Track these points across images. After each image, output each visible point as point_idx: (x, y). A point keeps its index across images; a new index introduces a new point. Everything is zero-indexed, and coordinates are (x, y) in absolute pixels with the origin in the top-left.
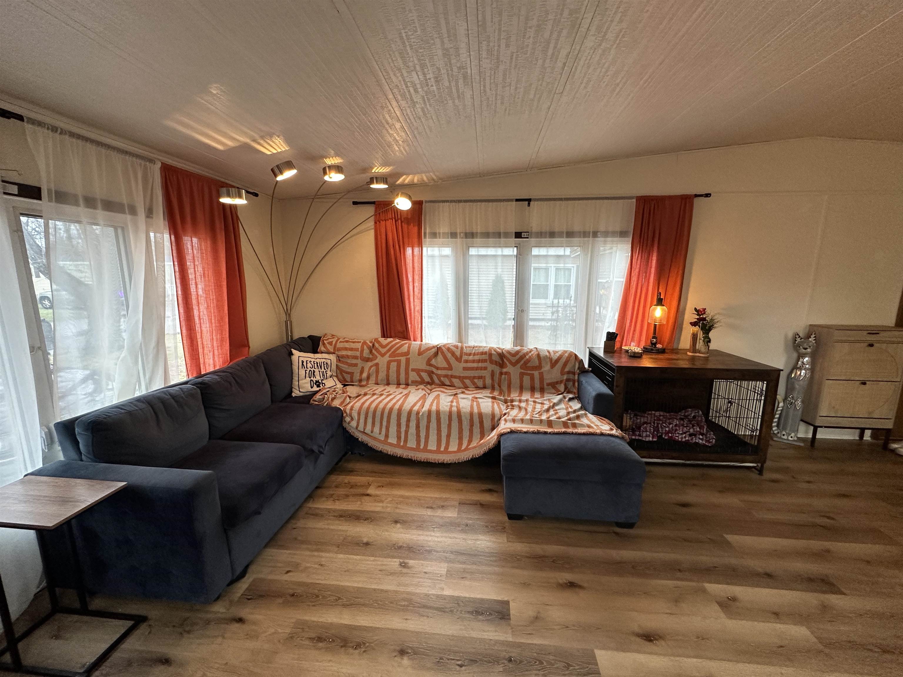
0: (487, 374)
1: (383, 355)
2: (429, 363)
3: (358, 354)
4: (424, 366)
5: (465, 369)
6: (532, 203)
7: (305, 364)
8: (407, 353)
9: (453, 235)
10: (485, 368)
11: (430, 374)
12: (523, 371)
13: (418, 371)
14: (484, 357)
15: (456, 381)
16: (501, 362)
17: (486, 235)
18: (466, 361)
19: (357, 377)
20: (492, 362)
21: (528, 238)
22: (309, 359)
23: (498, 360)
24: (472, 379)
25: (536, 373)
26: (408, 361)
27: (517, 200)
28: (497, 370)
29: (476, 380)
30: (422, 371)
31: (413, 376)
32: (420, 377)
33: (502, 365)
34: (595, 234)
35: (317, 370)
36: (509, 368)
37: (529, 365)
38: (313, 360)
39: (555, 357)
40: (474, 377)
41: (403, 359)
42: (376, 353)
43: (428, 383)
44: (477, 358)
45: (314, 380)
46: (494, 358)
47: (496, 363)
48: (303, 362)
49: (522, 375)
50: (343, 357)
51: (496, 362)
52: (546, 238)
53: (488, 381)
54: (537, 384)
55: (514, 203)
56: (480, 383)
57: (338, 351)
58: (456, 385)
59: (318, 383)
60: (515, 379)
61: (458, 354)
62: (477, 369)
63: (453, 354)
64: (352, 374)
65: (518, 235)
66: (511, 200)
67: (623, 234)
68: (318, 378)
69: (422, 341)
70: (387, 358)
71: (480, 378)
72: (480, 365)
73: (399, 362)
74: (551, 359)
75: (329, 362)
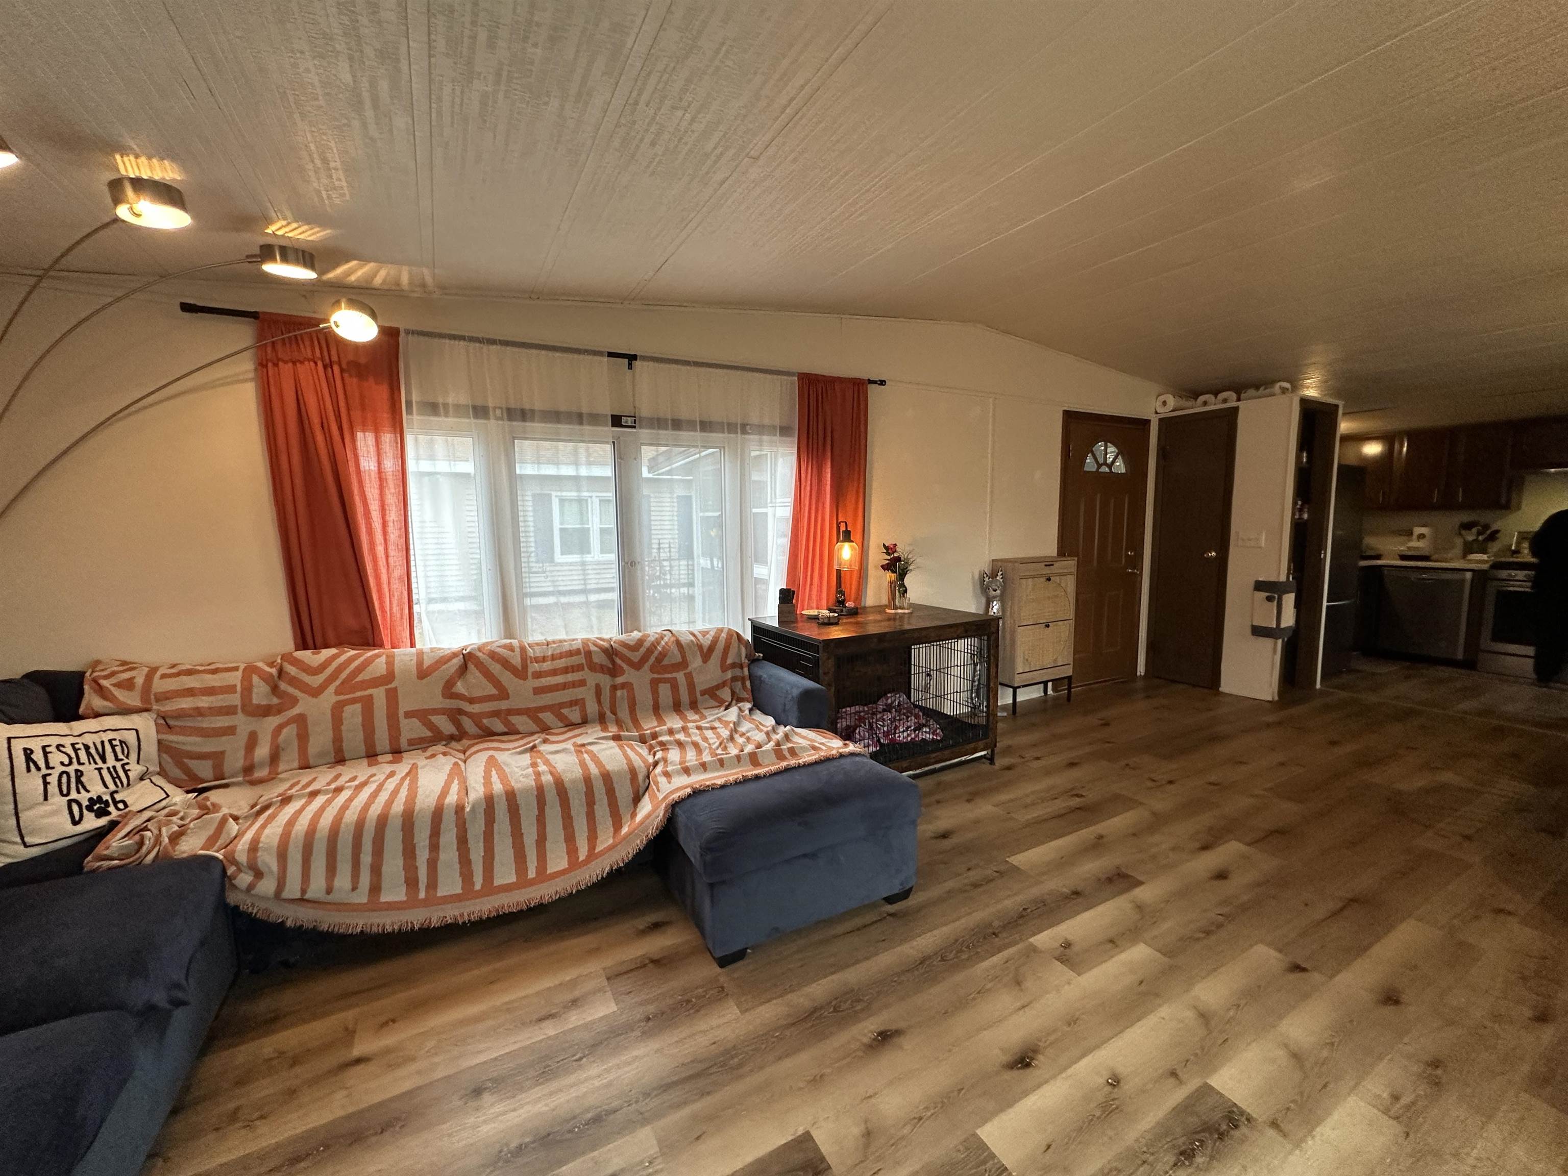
0: (586, 694)
1: (316, 692)
2: (448, 690)
3: (235, 699)
4: (439, 702)
5: (538, 691)
6: (637, 364)
7: (38, 756)
8: (390, 676)
9: (480, 412)
10: (582, 683)
11: (455, 715)
12: (656, 676)
13: (422, 715)
14: (575, 660)
15: (519, 721)
16: (611, 666)
17: (554, 416)
18: (538, 675)
19: (235, 760)
20: (593, 667)
21: (634, 427)
22: (55, 741)
23: (604, 663)
24: (555, 709)
25: (680, 676)
26: (392, 697)
27: (611, 355)
28: (605, 681)
29: (565, 711)
30: (435, 711)
31: (411, 729)
32: (431, 726)
33: (614, 671)
34: (744, 428)
35: (89, 770)
36: (628, 675)
37: (666, 662)
38: (67, 742)
39: (706, 642)
40: (562, 705)
41: (379, 694)
42: (291, 690)
43: (452, 738)
44: (561, 663)
45: (84, 798)
46: (596, 659)
47: (602, 669)
48: (28, 753)
49: (655, 683)
50: (181, 714)
51: (602, 666)
52: (667, 429)
53: (592, 708)
54: (685, 697)
55: (606, 359)
56: (574, 715)
57: (158, 700)
58: (521, 729)
59: (98, 807)
60: (644, 695)
61: (516, 661)
62: (564, 686)
63: (505, 663)
64: (217, 758)
65: (617, 421)
66: (599, 353)
67: (784, 431)
68: (96, 789)
69: (413, 645)
70: (329, 697)
71: (572, 703)
72: (570, 677)
73: (368, 704)
74: (700, 647)
75: (131, 738)
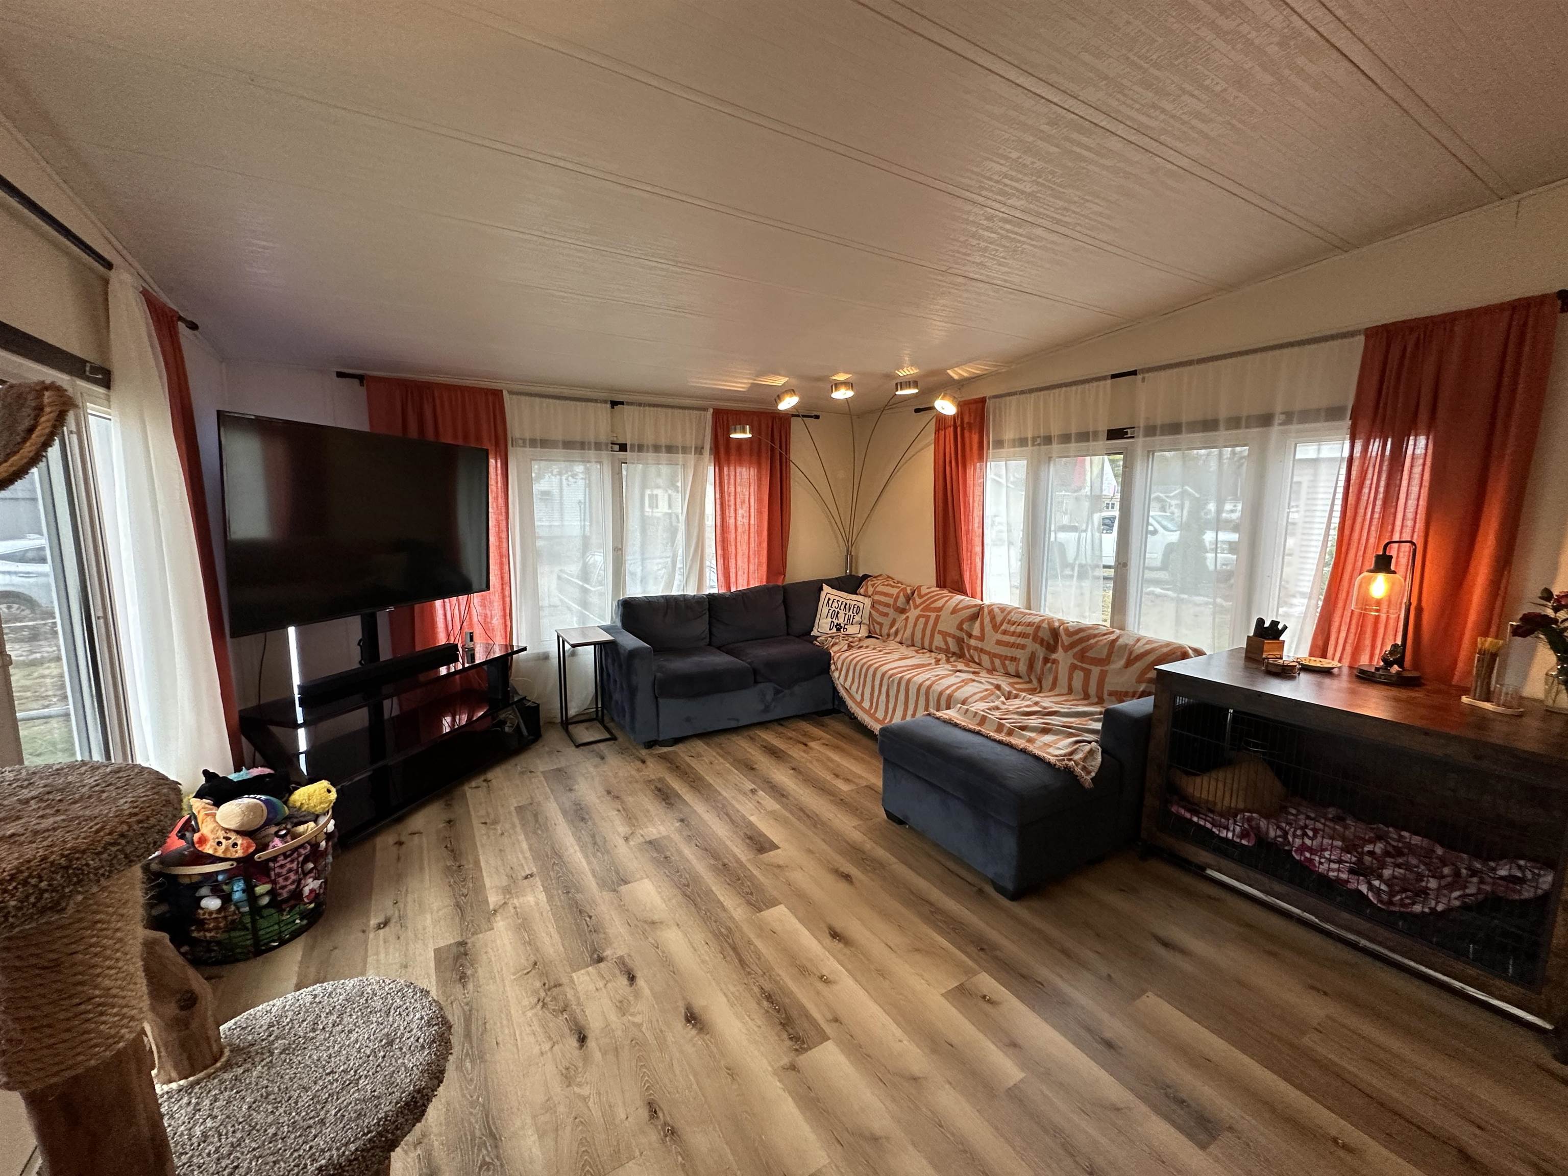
1: (916, 607)
2: (960, 628)
3: (891, 601)
4: (953, 630)
5: (999, 643)
6: (1138, 377)
7: (830, 602)
8: (940, 609)
9: (1023, 442)
10: (1023, 647)
11: (960, 641)
12: (1076, 662)
13: (944, 634)
14: (1030, 630)
15: (985, 659)
16: (1052, 642)
18: (1005, 632)
19: (885, 631)
20: (1035, 638)
21: (1133, 437)
22: (837, 598)
23: (1046, 639)
24: (1003, 658)
26: (937, 618)
29: (1007, 662)
30: (949, 635)
31: (938, 641)
32: (946, 643)
33: (1051, 648)
35: (842, 613)
36: (1059, 655)
37: (1089, 654)
38: (841, 600)
40: (1006, 658)
41: (933, 615)
42: (911, 603)
43: (954, 654)
44: (1019, 629)
45: (836, 622)
46: (1040, 634)
48: (829, 599)
49: (1073, 667)
50: (880, 603)
51: (1042, 640)
53: (1023, 668)
54: (1092, 690)
55: (1109, 381)
56: (1012, 669)
58: (983, 664)
59: (839, 627)
60: (1064, 676)
62: (1013, 645)
63: (993, 619)
64: (881, 625)
65: (1115, 434)
66: (1104, 378)
68: (841, 621)
69: (980, 598)
70: (918, 612)
71: (1013, 659)
72: (1019, 641)
73: (928, 618)
74: (1131, 653)
75: (861, 606)
